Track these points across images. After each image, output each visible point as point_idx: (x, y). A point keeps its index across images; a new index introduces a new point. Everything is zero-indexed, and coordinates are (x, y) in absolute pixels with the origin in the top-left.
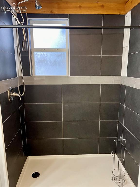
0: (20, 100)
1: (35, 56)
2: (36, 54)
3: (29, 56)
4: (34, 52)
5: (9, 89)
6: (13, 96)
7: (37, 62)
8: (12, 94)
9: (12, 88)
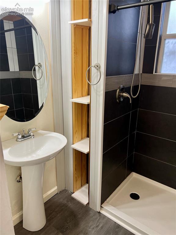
0: (131, 102)
1: (166, 45)
2: (168, 42)
3: (156, 46)
4: (165, 40)
5: (119, 88)
6: (122, 96)
7: (167, 54)
8: (121, 94)
9: (123, 86)
